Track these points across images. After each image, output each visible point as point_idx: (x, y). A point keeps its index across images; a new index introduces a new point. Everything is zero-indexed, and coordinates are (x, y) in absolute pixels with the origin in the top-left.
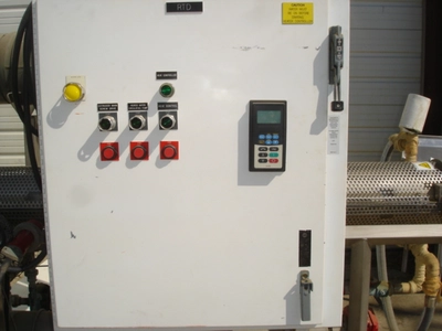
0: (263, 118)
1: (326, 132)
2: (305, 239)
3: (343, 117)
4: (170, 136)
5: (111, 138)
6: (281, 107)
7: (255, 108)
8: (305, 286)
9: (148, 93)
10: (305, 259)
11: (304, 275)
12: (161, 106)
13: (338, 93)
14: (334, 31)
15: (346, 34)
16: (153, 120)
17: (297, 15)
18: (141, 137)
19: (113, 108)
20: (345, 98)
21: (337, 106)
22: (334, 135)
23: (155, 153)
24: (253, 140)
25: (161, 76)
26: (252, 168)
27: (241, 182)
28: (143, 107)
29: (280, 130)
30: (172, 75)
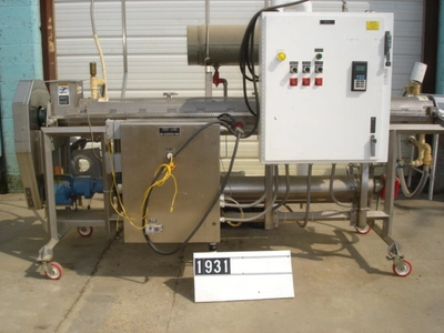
0: (358, 69)
1: (383, 75)
2: (373, 121)
3: (390, 69)
4: (319, 76)
5: (294, 76)
6: (365, 64)
7: (355, 65)
8: (373, 141)
9: (311, 57)
10: (373, 130)
11: (373, 136)
12: (316, 63)
13: (388, 59)
14: (387, 33)
15: (392, 34)
16: (312, 69)
17: (372, 26)
18: (307, 76)
19: (297, 63)
20: (391, 61)
21: (388, 64)
22: (386, 77)
23: (312, 82)
24: (354, 77)
25: (317, 50)
26: (353, 90)
27: (348, 96)
28: (309, 63)
29: (364, 73)
30: (322, 50)
